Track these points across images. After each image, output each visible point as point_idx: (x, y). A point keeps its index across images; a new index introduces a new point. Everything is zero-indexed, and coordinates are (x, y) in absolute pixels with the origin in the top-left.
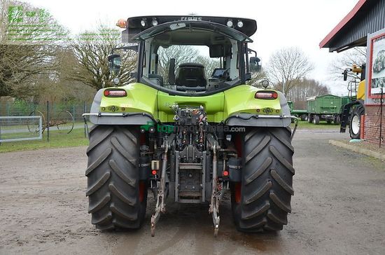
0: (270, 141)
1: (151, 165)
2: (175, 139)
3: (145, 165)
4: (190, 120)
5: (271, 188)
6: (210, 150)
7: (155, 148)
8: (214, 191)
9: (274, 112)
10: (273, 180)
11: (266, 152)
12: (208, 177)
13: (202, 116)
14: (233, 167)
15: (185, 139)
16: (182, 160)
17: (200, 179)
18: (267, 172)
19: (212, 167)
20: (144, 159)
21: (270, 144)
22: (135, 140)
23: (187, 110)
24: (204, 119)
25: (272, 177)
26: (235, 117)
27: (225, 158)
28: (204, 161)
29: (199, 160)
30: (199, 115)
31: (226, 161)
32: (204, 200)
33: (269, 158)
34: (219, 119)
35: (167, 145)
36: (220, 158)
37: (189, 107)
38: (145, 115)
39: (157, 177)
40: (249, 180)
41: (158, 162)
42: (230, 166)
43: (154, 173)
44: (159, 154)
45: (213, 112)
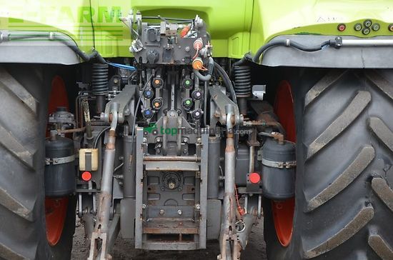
0: (369, 104)
1: (77, 159)
2: (136, 97)
3: (62, 160)
4: (169, 51)
5: (371, 222)
6: (218, 124)
7: (88, 119)
8: (228, 224)
9: (384, 30)
10: (379, 202)
11: (358, 131)
12: (214, 188)
13: (198, 43)
14: (273, 164)
15: (158, 97)
16: (152, 149)
17: (194, 192)
18: (362, 182)
19: (223, 164)
20: (60, 145)
21: (370, 111)
22: (30, 101)
23: (163, 27)
24: (204, 50)
25: (376, 195)
26: (282, 44)
27: (253, 142)
28: (204, 152)
29: (192, 149)
30: (190, 41)
31: (256, 149)
32: (203, 245)
33: (369, 148)
34: (240, 49)
35: (115, 112)
36: (242, 142)
37: (168, 21)
38: (55, 39)
39: (94, 185)
40: (314, 202)
41: (94, 152)
42: (266, 162)
43: (86, 177)
44: (96, 134)
45: (225, 34)
